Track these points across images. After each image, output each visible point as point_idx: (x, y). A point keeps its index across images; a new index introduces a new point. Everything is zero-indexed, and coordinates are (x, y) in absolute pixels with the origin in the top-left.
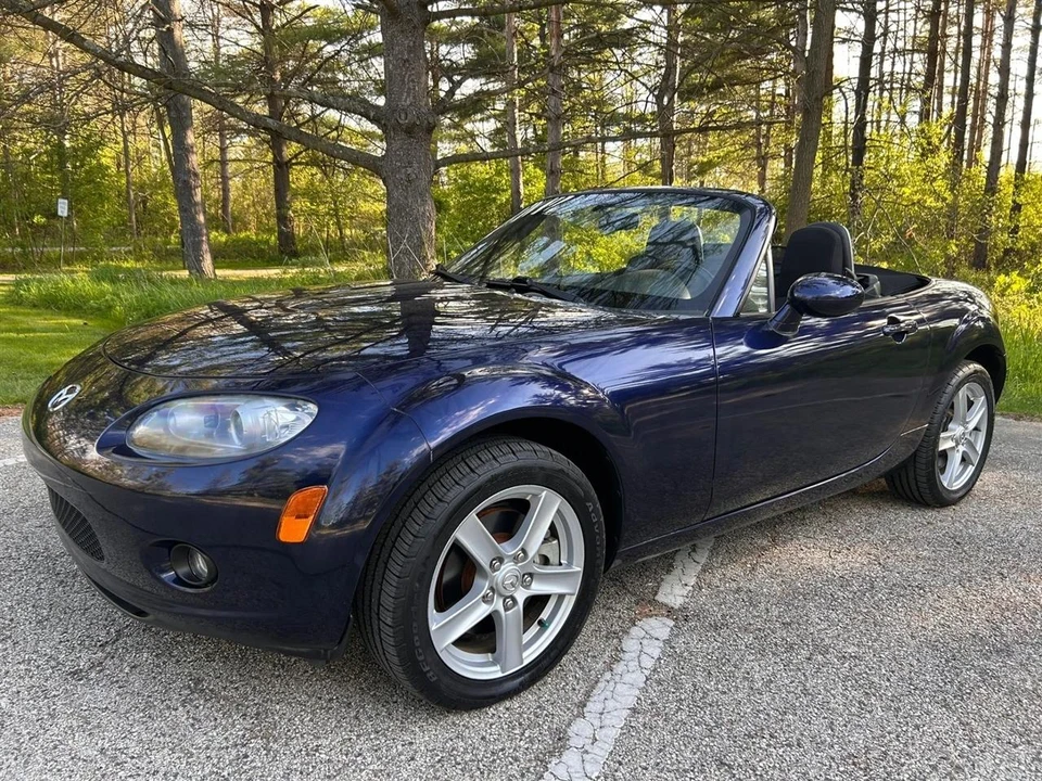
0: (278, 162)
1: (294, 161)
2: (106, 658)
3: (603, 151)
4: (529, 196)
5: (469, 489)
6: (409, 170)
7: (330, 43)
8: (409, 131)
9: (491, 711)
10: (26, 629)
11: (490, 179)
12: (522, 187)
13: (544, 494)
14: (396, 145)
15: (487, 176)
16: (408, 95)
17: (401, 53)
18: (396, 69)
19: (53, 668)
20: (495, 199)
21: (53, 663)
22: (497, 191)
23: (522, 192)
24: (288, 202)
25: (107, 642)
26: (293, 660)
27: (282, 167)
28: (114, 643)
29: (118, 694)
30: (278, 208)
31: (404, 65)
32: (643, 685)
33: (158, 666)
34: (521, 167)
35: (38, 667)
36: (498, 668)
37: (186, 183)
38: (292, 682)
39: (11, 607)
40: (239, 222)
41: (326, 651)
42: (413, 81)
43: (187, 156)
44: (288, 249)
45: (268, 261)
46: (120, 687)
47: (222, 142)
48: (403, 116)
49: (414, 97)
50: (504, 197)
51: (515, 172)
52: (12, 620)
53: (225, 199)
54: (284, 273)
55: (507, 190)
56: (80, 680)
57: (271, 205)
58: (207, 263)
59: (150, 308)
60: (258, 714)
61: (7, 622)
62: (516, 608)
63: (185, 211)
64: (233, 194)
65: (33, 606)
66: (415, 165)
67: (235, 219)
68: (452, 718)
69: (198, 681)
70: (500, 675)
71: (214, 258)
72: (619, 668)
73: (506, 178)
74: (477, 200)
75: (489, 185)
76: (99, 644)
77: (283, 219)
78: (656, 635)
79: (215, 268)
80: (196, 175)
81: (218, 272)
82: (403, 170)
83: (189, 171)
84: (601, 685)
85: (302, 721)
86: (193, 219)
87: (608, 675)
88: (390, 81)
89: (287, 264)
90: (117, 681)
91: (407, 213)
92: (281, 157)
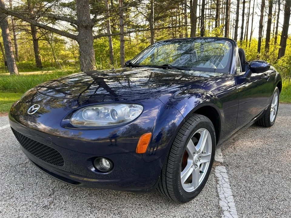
0: (34, 39)
1: (40, 39)
2: (54, 200)
3: (130, 36)
4: (115, 48)
5: (191, 130)
6: (87, 39)
7: (49, 2)
8: (86, 27)
9: (192, 201)
10: (18, 193)
11: (103, 43)
12: (112, 45)
13: (205, 130)
14: (82, 32)
15: (102, 42)
16: (85, 16)
17: (82, 3)
18: (81, 8)
19: (36, 206)
20: (105, 49)
21: (35, 204)
22: (105, 47)
23: (112, 47)
24: (39, 51)
25: (51, 194)
26: (119, 192)
27: (35, 41)
28: (53, 194)
29: (66, 212)
30: (35, 53)
31: (83, 7)
32: (230, 187)
33: (74, 200)
34: (112, 40)
35: (30, 206)
36: (193, 188)
37: (7, 45)
38: (123, 200)
39: (8, 186)
40: (22, 58)
41: (146, 189)
42: (86, 12)
43: (7, 37)
44: (39, 66)
45: (33, 70)
46: (65, 210)
47: (14, 33)
48: (84, 23)
49: (87, 17)
50: (107, 49)
51: (110, 41)
52: (11, 190)
53: (16, 51)
54: (42, 73)
55: (108, 46)
56: (49, 209)
57: (32, 52)
58: (16, 70)
59: (4, 84)
60: (119, 213)
61: (9, 191)
62: (198, 168)
63: (8, 54)
64: (18, 50)
65: (16, 184)
66: (88, 38)
67: (20, 57)
68: (182, 206)
69: (91, 204)
70: (194, 190)
71: (18, 69)
72: (220, 182)
73: (107, 43)
74: (99, 49)
75: (103, 45)
76: (48, 195)
77: (37, 57)
78: (223, 171)
79: (19, 72)
80: (10, 43)
81: (20, 73)
82: (85, 39)
83: (8, 42)
84: (219, 189)
85: (135, 213)
86: (11, 57)
87: (218, 186)
88: (79, 12)
89: (43, 70)
90: (62, 208)
91: (86, 52)
92: (35, 38)
